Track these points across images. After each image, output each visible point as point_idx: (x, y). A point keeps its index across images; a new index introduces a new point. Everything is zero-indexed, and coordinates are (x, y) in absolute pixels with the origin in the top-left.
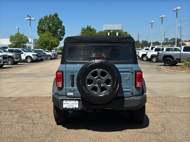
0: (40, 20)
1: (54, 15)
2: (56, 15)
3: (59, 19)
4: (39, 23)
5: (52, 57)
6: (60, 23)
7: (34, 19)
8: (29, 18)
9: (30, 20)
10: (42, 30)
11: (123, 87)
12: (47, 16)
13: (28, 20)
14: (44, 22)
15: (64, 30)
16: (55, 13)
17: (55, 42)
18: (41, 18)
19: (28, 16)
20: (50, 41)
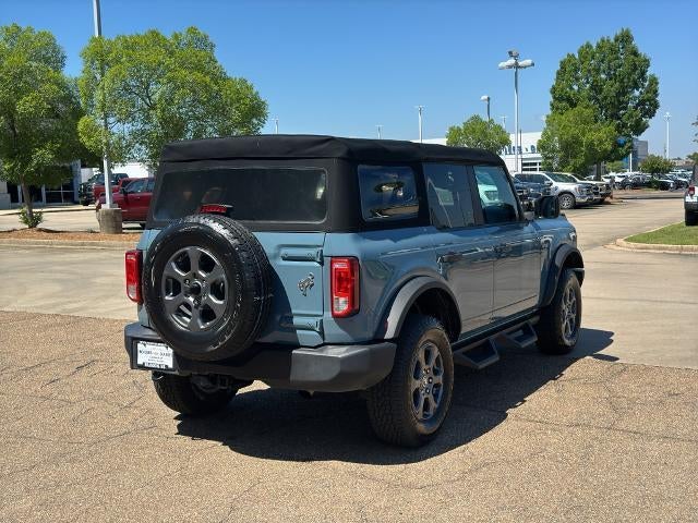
0: (563, 65)
1: (616, 40)
2: (625, 38)
3: (635, 54)
4: (558, 73)
5: (579, 200)
6: (639, 66)
7: (529, 62)
8: (512, 61)
9: (517, 66)
10: (569, 100)
11: (293, 311)
12: (589, 46)
13: (510, 67)
14: (576, 70)
15: (655, 92)
16: (619, 32)
17: (601, 142)
18: (568, 55)
19: (510, 53)
20: (584, 140)
